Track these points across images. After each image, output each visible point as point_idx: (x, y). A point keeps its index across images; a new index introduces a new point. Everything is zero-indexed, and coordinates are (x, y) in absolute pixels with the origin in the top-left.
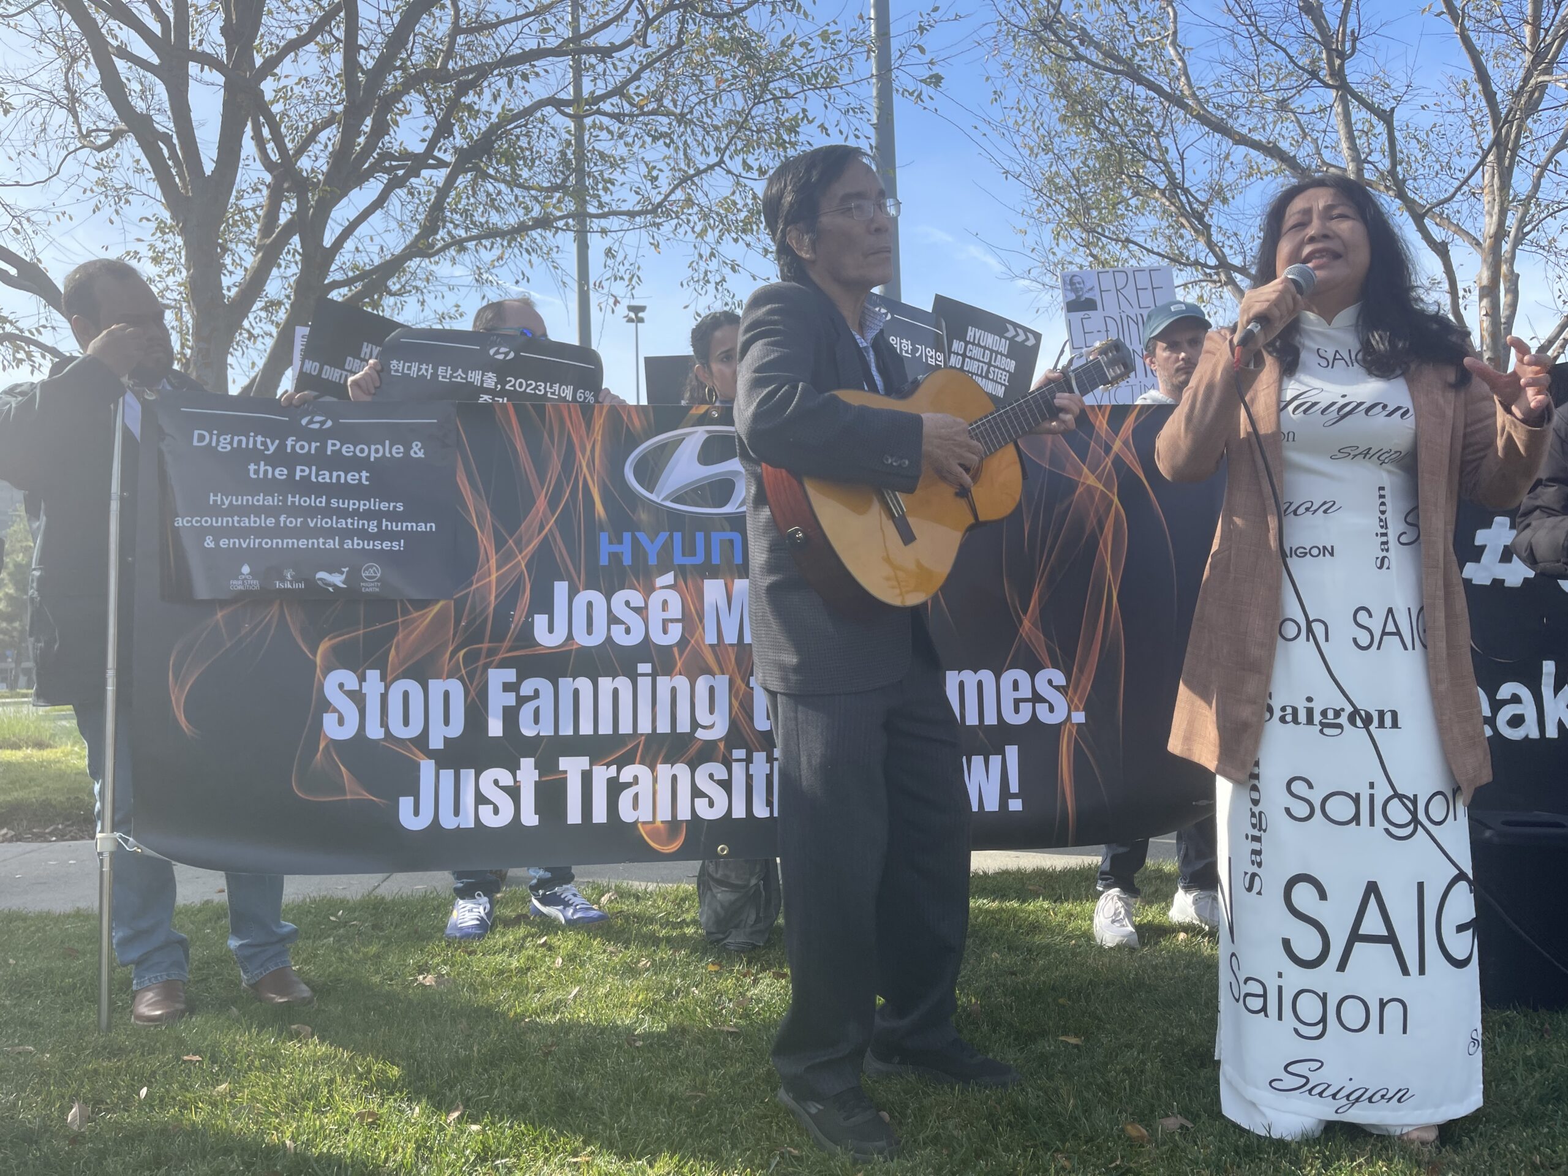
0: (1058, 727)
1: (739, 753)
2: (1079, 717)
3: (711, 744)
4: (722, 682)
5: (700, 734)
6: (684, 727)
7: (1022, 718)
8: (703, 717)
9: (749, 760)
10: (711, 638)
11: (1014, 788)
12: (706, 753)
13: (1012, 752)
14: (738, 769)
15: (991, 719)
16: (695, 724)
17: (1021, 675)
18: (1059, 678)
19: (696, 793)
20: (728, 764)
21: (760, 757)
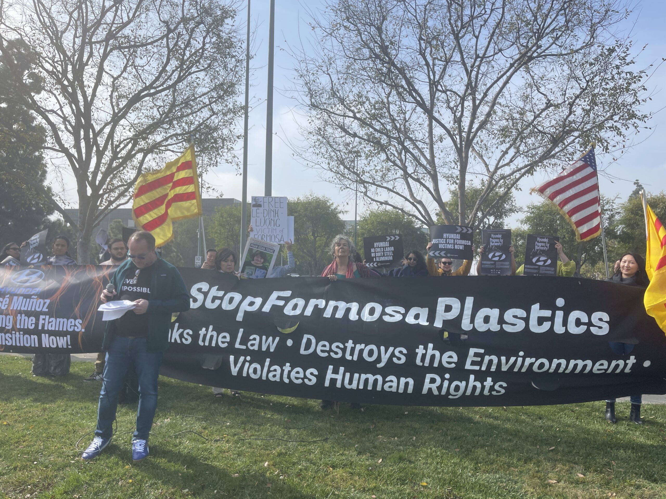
0: (78, 332)
1: (13, 332)
2: (83, 330)
3: (9, 330)
4: (11, 317)
5: (7, 328)
6: (4, 326)
7: (71, 330)
8: (7, 324)
9: (15, 334)
10: (11, 308)
11: (69, 344)
12: (8, 331)
13: (69, 336)
14: (14, 335)
15: (65, 329)
16: (6, 326)
17: (73, 320)
18: (81, 321)
19: (6, 340)
20: (11, 334)
21: (17, 333)
